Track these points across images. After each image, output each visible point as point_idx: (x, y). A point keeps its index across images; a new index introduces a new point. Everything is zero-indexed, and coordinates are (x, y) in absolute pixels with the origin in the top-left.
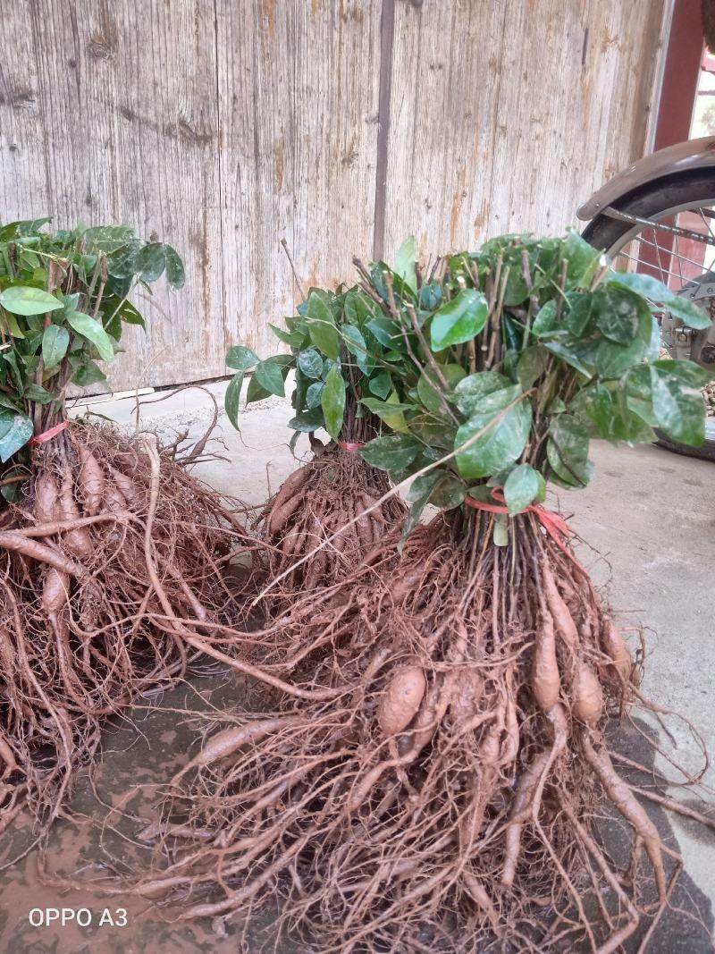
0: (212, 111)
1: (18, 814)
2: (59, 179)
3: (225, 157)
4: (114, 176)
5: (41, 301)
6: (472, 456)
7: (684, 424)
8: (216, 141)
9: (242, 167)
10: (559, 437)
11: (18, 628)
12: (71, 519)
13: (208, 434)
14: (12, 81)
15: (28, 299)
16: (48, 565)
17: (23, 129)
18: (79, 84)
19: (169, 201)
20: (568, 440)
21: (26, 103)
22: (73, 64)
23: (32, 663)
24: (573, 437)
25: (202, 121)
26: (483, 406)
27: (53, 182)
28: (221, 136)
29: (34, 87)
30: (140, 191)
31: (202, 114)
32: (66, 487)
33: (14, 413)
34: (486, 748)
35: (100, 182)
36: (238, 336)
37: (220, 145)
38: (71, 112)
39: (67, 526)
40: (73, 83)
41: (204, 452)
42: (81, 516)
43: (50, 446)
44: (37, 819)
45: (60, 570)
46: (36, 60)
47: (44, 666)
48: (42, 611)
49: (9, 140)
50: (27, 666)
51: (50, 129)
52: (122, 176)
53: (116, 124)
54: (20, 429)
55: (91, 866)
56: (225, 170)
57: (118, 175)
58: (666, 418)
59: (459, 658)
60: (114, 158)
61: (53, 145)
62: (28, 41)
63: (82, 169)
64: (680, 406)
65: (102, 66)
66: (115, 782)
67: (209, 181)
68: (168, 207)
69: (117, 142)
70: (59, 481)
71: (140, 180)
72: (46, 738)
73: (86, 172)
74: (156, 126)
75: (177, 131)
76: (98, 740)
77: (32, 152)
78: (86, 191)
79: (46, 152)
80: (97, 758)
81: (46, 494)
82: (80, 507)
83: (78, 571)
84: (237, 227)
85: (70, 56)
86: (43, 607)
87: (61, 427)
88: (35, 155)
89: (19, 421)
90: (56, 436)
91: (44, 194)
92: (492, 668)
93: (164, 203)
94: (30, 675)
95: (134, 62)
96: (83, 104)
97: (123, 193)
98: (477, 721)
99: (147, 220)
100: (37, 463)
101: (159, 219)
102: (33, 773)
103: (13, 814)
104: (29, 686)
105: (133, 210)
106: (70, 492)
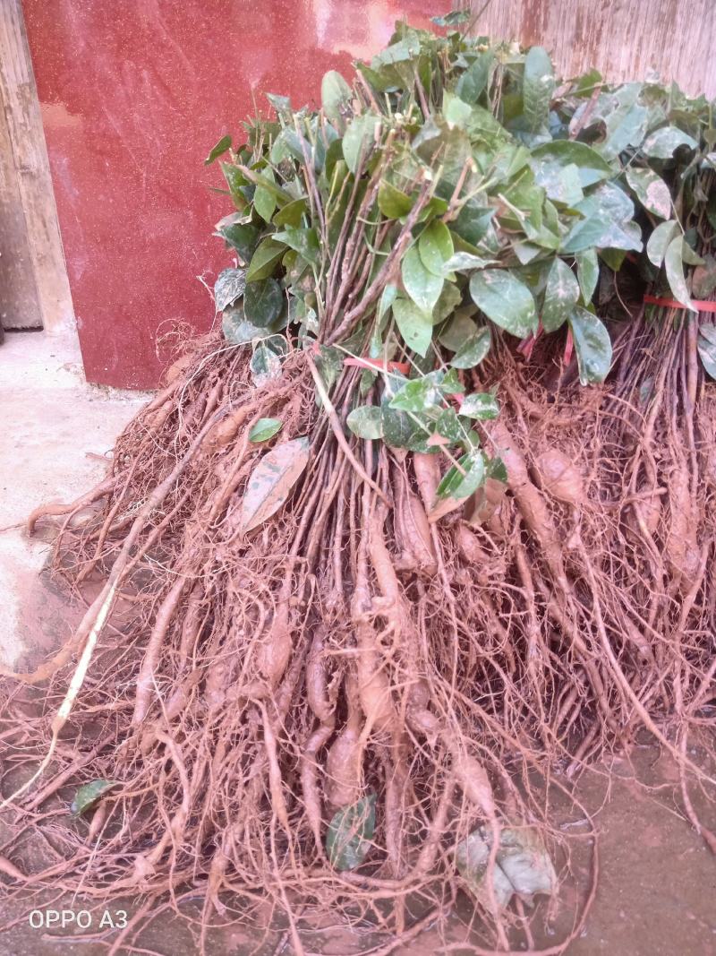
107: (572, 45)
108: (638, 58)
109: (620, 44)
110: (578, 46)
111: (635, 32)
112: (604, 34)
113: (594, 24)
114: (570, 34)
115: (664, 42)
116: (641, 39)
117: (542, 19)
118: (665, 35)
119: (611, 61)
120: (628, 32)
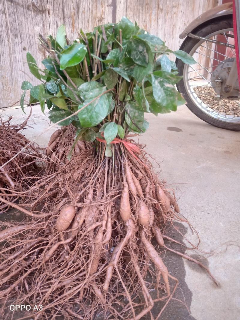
3: (51, 19)
4: (7, 25)
6: (85, 118)
7: (167, 100)
8: (47, 12)
9: (58, 23)
10: (131, 111)
13: (28, 119)
19: (30, 35)
20: (135, 113)
24: (137, 111)
25: (41, 4)
26: (88, 96)
28: (49, 10)
30: (18, 31)
31: (41, 1)
34: (97, 237)
37: (49, 14)
41: (26, 125)
52: (10, 25)
53: (6, 4)
56: (52, 24)
58: (159, 98)
59: (88, 201)
60: (6, 18)
64: (165, 92)
67: (45, 28)
68: (29, 37)
69: (7, 12)
71: (18, 27)
74: (23, 6)
75: (31, 7)
92: (101, 205)
93: (28, 36)
97: (11, 32)
98: (94, 226)
99: (21, 43)
101: (26, 42)
105: (15, 38)
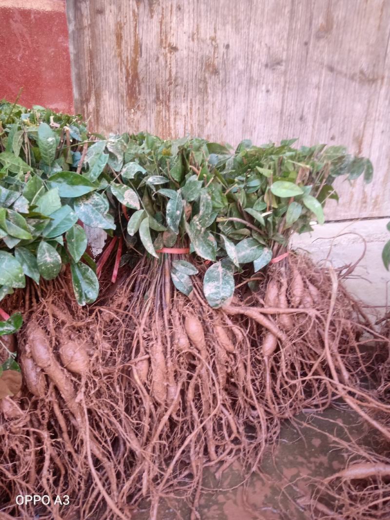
0: (381, 63)
1: (234, 461)
2: (288, 105)
3: (383, 91)
4: (317, 104)
5: (292, 189)
8: (380, 81)
11: (249, 360)
12: (283, 308)
13: (357, 263)
14: (274, 56)
15: (286, 188)
16: (267, 330)
17: (275, 81)
18: (307, 53)
19: (345, 118)
21: (279, 67)
22: (306, 44)
23: (253, 381)
25: (373, 70)
27: (285, 108)
28: (383, 78)
29: (284, 58)
30: (330, 112)
31: (374, 66)
32: (284, 289)
33: (264, 246)
35: (309, 108)
36: (371, 196)
37: (382, 83)
38: (300, 70)
39: (281, 311)
40: (304, 53)
42: (288, 307)
43: (278, 265)
44: (244, 468)
45: (274, 334)
46: (288, 43)
47: (258, 384)
48: (261, 354)
49: (267, 86)
50: (250, 382)
51: (288, 80)
53: (324, 75)
54: (266, 255)
55: (270, 508)
56: (382, 99)
57: (320, 103)
60: (319, 94)
61: (288, 88)
62: (286, 35)
63: (301, 100)
65: (322, 43)
66: (285, 460)
67: (371, 105)
68: (344, 121)
69: (322, 85)
70: (280, 286)
71: (331, 106)
72: (252, 422)
73: (303, 102)
74: (346, 75)
75: (357, 78)
76: (278, 432)
77: (277, 92)
78: (301, 113)
79: (284, 92)
80: (277, 442)
81: (272, 291)
82: (289, 302)
83: (284, 337)
84: (383, 132)
85: (305, 40)
86: (262, 352)
87: (285, 255)
88: (278, 94)
89: (266, 250)
90: (282, 260)
91: (279, 115)
93: (342, 118)
94: (250, 388)
95: (340, 39)
96: (308, 65)
97: (320, 113)
99: (330, 129)
100: (270, 273)
101: (338, 128)
102: (245, 441)
103: (232, 460)
104: (249, 393)
105: (324, 122)
106: (285, 293)
107: (155, 102)
108: (191, 109)
109: (181, 102)
110: (158, 103)
111: (187, 96)
112: (172, 97)
113: (166, 93)
114: (153, 97)
115: (203, 102)
116: (191, 100)
117: (137, 89)
118: (203, 98)
119: (177, 110)
120: (184, 97)
